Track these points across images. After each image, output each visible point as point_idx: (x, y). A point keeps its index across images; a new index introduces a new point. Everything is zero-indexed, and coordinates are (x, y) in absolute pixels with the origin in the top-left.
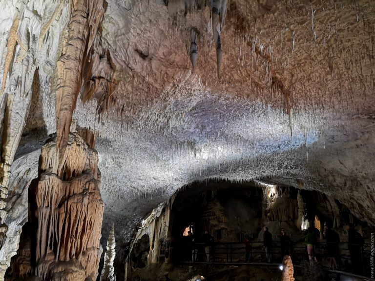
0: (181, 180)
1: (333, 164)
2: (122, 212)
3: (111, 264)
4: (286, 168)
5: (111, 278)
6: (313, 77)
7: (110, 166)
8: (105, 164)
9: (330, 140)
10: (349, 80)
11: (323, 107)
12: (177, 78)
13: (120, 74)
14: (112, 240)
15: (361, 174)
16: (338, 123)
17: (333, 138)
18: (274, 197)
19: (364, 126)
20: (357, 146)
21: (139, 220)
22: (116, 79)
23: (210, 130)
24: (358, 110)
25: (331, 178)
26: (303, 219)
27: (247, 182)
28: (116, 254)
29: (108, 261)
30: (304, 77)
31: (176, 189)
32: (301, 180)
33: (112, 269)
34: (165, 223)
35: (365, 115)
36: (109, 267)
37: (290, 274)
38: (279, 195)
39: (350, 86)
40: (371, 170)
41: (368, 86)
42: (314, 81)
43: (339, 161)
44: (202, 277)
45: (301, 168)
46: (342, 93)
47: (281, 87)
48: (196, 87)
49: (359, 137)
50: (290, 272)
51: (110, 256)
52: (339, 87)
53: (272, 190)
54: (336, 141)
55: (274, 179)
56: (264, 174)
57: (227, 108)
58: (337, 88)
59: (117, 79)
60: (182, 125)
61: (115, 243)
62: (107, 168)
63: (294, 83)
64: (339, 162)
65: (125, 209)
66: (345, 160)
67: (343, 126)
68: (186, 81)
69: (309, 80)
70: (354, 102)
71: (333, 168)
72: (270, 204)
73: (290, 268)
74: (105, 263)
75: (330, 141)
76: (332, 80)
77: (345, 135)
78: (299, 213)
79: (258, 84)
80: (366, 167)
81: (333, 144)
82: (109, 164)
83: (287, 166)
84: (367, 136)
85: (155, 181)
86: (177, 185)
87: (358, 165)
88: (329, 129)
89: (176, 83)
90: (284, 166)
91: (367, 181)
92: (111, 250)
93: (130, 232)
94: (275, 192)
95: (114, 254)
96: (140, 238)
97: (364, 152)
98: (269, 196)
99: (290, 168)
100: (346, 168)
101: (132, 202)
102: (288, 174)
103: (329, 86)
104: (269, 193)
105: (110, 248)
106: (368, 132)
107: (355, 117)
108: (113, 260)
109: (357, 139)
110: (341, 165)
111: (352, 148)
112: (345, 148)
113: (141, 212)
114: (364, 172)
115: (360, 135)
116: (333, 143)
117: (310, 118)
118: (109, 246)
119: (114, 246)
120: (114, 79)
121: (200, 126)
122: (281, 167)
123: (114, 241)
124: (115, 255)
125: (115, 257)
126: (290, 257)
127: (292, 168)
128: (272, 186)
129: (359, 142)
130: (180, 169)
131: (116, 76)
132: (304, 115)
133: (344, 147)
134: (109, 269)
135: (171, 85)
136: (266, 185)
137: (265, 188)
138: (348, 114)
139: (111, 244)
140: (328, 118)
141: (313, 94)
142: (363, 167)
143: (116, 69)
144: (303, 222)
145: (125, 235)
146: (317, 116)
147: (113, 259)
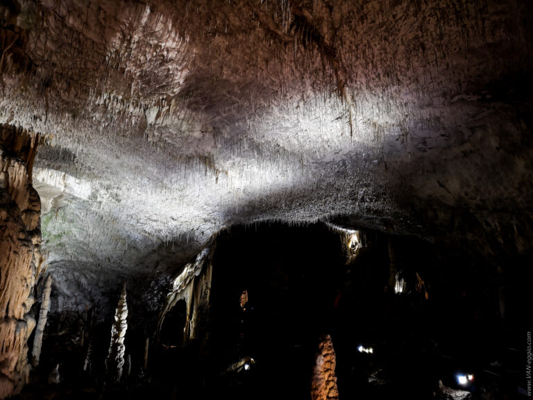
0: (213, 221)
1: (429, 187)
2: (137, 268)
3: (122, 341)
4: (363, 200)
5: (120, 361)
6: (369, 11)
7: (104, 201)
8: (97, 198)
9: (420, 146)
10: (436, 14)
11: (399, 80)
12: (124, 20)
13: (28, 18)
14: (122, 306)
15: (474, 202)
16: (430, 115)
17: (424, 143)
18: (357, 247)
19: (474, 116)
20: (465, 154)
21: (166, 280)
22: (23, 27)
23: (229, 137)
24: (460, 85)
25: (431, 214)
26: (397, 277)
27: (312, 224)
28: (128, 327)
29: (117, 336)
30: (353, 12)
31: (210, 236)
32: (389, 220)
33: (122, 347)
34: (207, 283)
35: (474, 94)
36: (118, 344)
37: (327, 370)
38: (363, 244)
39: (438, 31)
40: (490, 193)
41: (472, 27)
42: (374, 22)
43: (439, 182)
44: (252, 359)
45: (384, 200)
46: (428, 47)
47: (317, 38)
48: (170, 44)
49: (466, 137)
50: (328, 366)
51: (119, 330)
52: (420, 33)
53: (353, 238)
54: (430, 148)
55: (352, 221)
56: (333, 212)
57: (241, 90)
58: (417, 37)
59: (25, 27)
60: (177, 125)
61: (127, 312)
62: (100, 203)
63: (338, 29)
64: (438, 185)
65: (141, 263)
66: (447, 181)
67: (438, 119)
68: (144, 27)
69: (362, 19)
70: (450, 66)
71: (430, 196)
72: (351, 257)
73: (328, 358)
74: (112, 339)
75: (420, 149)
76: (406, 18)
77: (442, 135)
78: (391, 269)
79: (277, 34)
80: (482, 189)
81: (425, 154)
82: (103, 197)
83: (363, 196)
84: (479, 134)
85: (175, 223)
86: (209, 230)
87: (469, 186)
88: (416, 127)
89: (127, 31)
90: (360, 197)
91: (485, 213)
92: (120, 321)
93: (156, 295)
94: (357, 241)
95: (125, 327)
96: (174, 304)
97: (476, 164)
98: (350, 246)
99: (368, 200)
100: (450, 193)
101: (149, 254)
102: (369, 210)
103: (402, 33)
104: (349, 241)
105: (119, 318)
106: (480, 127)
107: (456, 99)
108: (124, 335)
109: (462, 142)
110: (442, 189)
111: (456, 157)
112: (446, 160)
113: (168, 268)
114: (478, 198)
115: (467, 133)
116: (425, 151)
117: (380, 105)
118: (118, 316)
119: (125, 316)
120: (20, 28)
121: (211, 129)
122: (356, 199)
123: (125, 308)
124: (126, 329)
125: (127, 331)
126: (329, 336)
127: (371, 200)
128: (353, 231)
129: (467, 147)
130: (206, 204)
131: (22, 22)
132: (370, 100)
133: (444, 157)
134: (117, 349)
135: (119, 35)
136: (344, 230)
137: (343, 234)
138: (444, 95)
139: (121, 312)
140: (410, 105)
141: (377, 53)
142: (477, 190)
143: (22, 10)
144: (397, 283)
145: (149, 300)
146: (391, 101)
147: (123, 333)
